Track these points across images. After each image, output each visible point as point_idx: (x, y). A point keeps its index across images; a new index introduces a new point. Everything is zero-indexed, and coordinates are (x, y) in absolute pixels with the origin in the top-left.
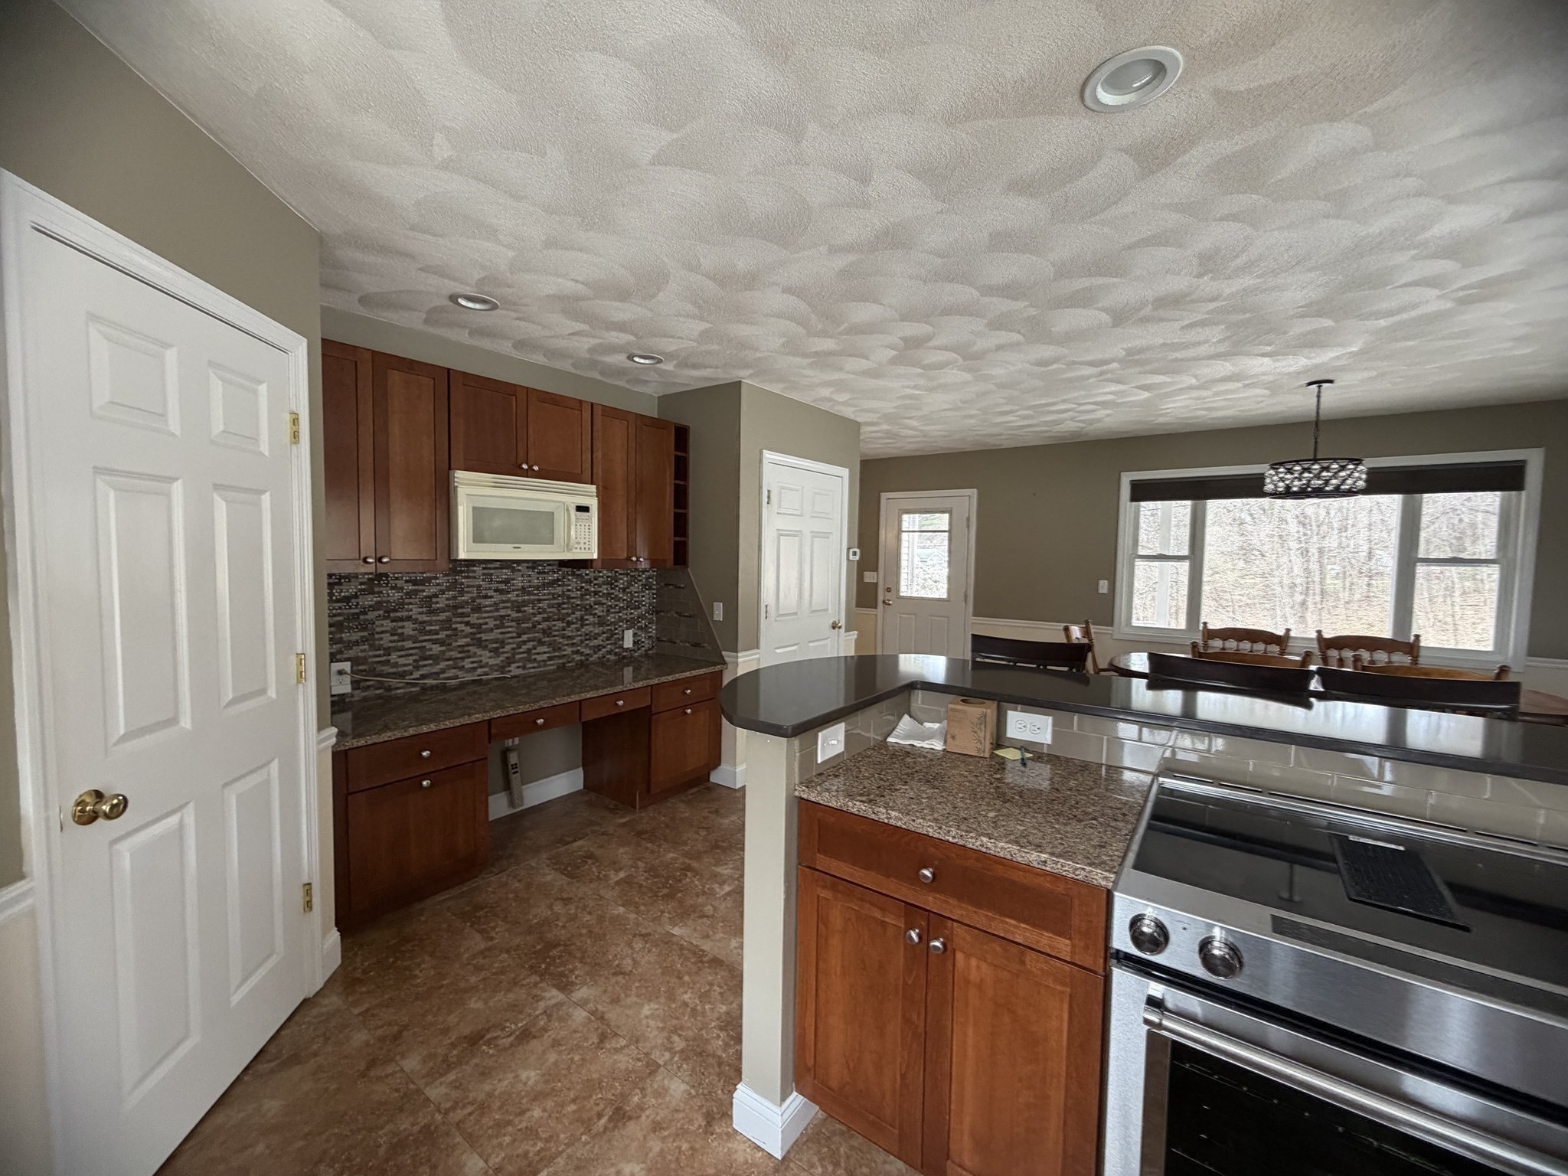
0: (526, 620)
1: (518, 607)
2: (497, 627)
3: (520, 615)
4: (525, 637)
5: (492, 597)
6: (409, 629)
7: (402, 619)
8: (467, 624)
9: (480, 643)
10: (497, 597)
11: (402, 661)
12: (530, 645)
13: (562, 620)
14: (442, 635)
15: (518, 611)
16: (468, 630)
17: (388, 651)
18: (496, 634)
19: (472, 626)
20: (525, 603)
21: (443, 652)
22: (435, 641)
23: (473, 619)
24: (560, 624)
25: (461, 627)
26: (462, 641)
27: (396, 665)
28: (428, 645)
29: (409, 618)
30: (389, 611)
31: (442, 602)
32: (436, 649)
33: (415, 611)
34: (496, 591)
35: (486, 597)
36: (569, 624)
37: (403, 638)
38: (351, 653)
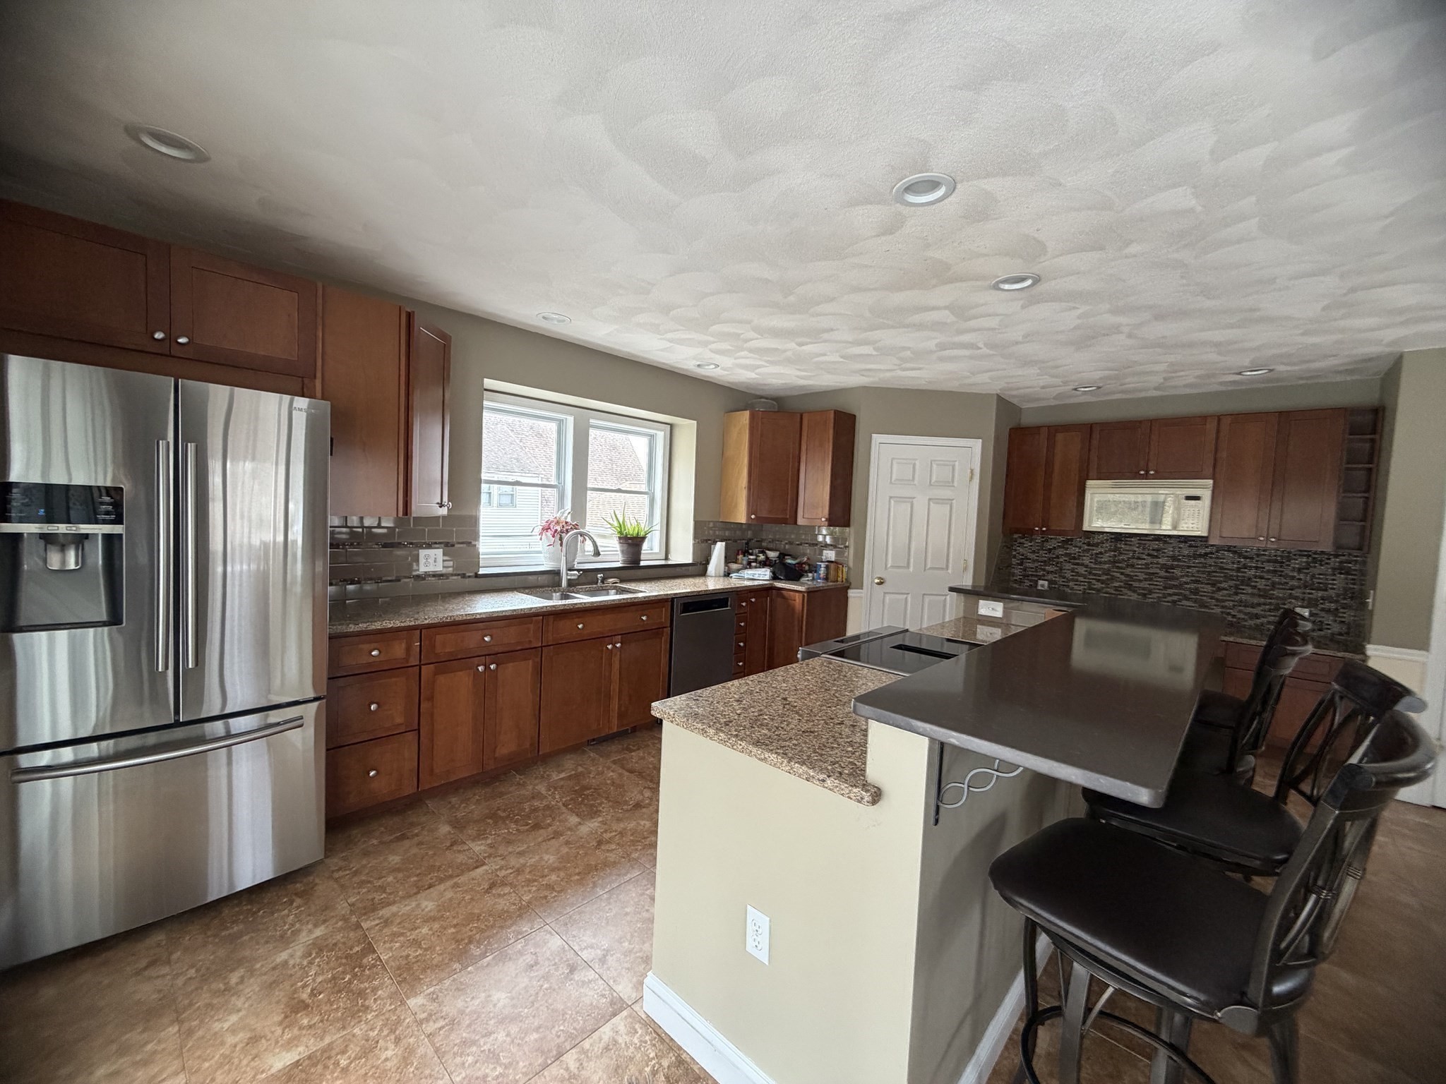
0: (1173, 578)
1: (1166, 568)
2: (1146, 580)
3: (1168, 574)
4: (1170, 591)
5: (1144, 559)
6: (1082, 570)
7: (1078, 564)
8: (1122, 574)
9: (1130, 587)
10: (1149, 560)
11: (1076, 587)
12: (1175, 598)
13: (1213, 585)
14: (1104, 578)
15: (1167, 572)
16: (1123, 578)
17: (1069, 581)
18: (1145, 584)
19: (1127, 576)
20: (1172, 567)
21: (1103, 588)
22: (1098, 580)
23: (1128, 571)
24: (1209, 588)
25: (1118, 575)
26: (1117, 584)
27: (1072, 589)
28: (1094, 582)
29: (1082, 565)
30: (1072, 558)
31: (1105, 558)
32: (1098, 585)
33: (1086, 561)
34: (1149, 555)
35: (1139, 558)
36: (1220, 589)
37: (1078, 574)
38: (1050, 577)
